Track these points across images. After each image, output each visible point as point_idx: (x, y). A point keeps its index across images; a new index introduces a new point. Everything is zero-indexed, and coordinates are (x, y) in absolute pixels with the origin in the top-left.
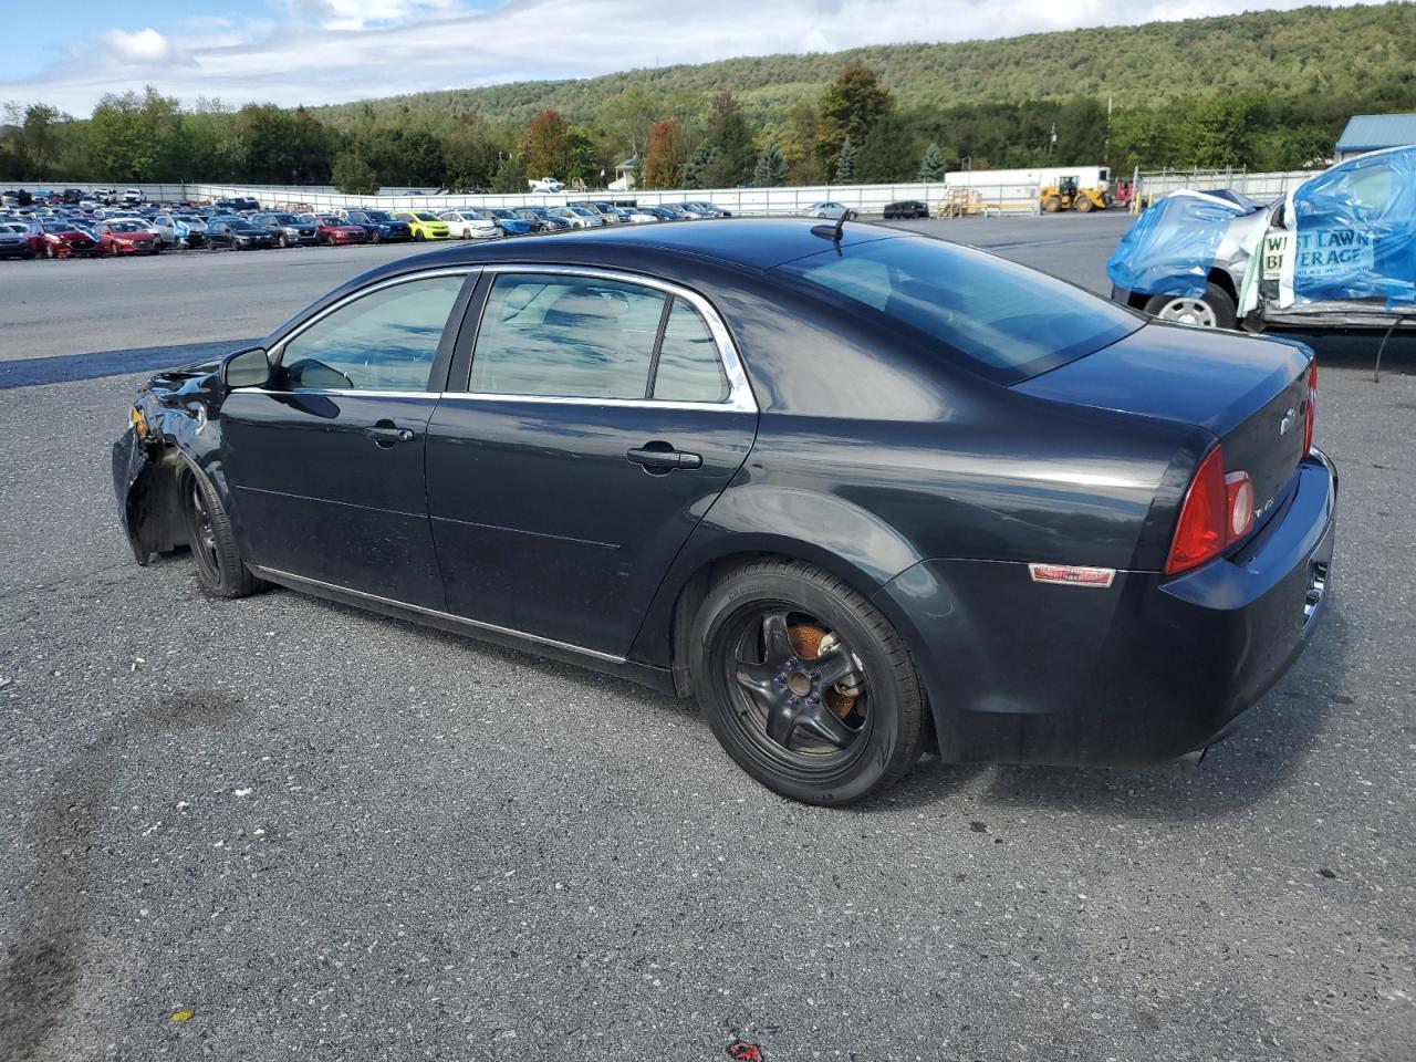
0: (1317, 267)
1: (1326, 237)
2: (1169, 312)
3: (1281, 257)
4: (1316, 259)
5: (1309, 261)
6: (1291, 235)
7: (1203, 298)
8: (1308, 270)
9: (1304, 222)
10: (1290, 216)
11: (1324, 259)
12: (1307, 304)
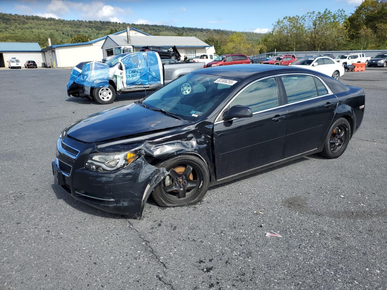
0: (130, 78)
1: (131, 72)
2: (101, 91)
3: (123, 76)
4: (129, 77)
5: (128, 77)
6: (124, 71)
7: (108, 87)
8: (128, 79)
9: (127, 68)
10: (124, 67)
11: (131, 76)
12: (129, 87)
